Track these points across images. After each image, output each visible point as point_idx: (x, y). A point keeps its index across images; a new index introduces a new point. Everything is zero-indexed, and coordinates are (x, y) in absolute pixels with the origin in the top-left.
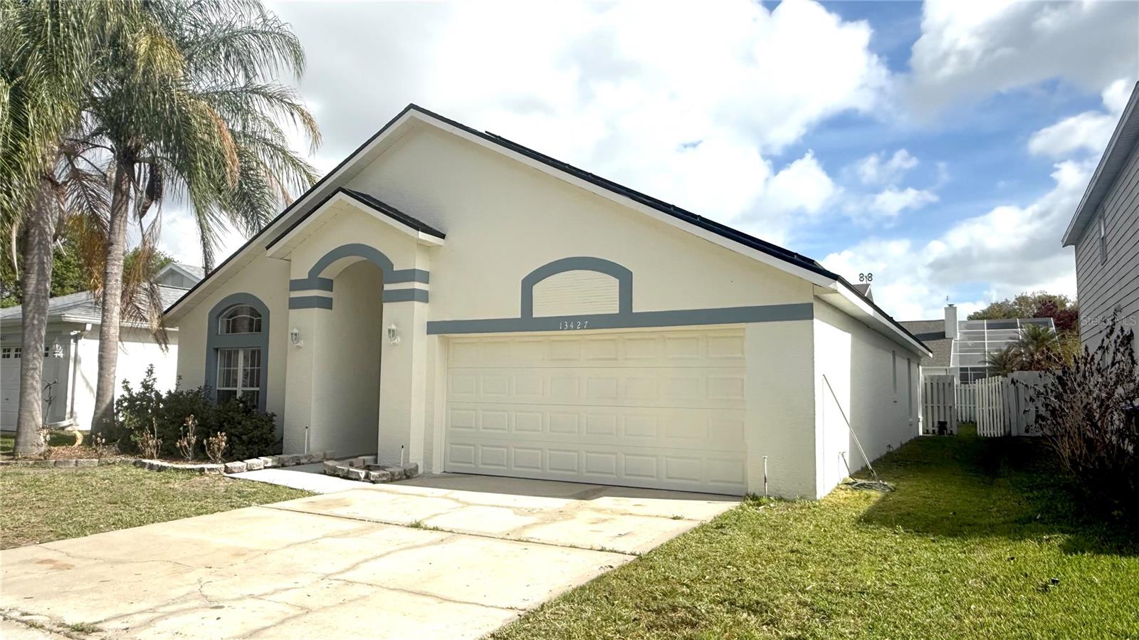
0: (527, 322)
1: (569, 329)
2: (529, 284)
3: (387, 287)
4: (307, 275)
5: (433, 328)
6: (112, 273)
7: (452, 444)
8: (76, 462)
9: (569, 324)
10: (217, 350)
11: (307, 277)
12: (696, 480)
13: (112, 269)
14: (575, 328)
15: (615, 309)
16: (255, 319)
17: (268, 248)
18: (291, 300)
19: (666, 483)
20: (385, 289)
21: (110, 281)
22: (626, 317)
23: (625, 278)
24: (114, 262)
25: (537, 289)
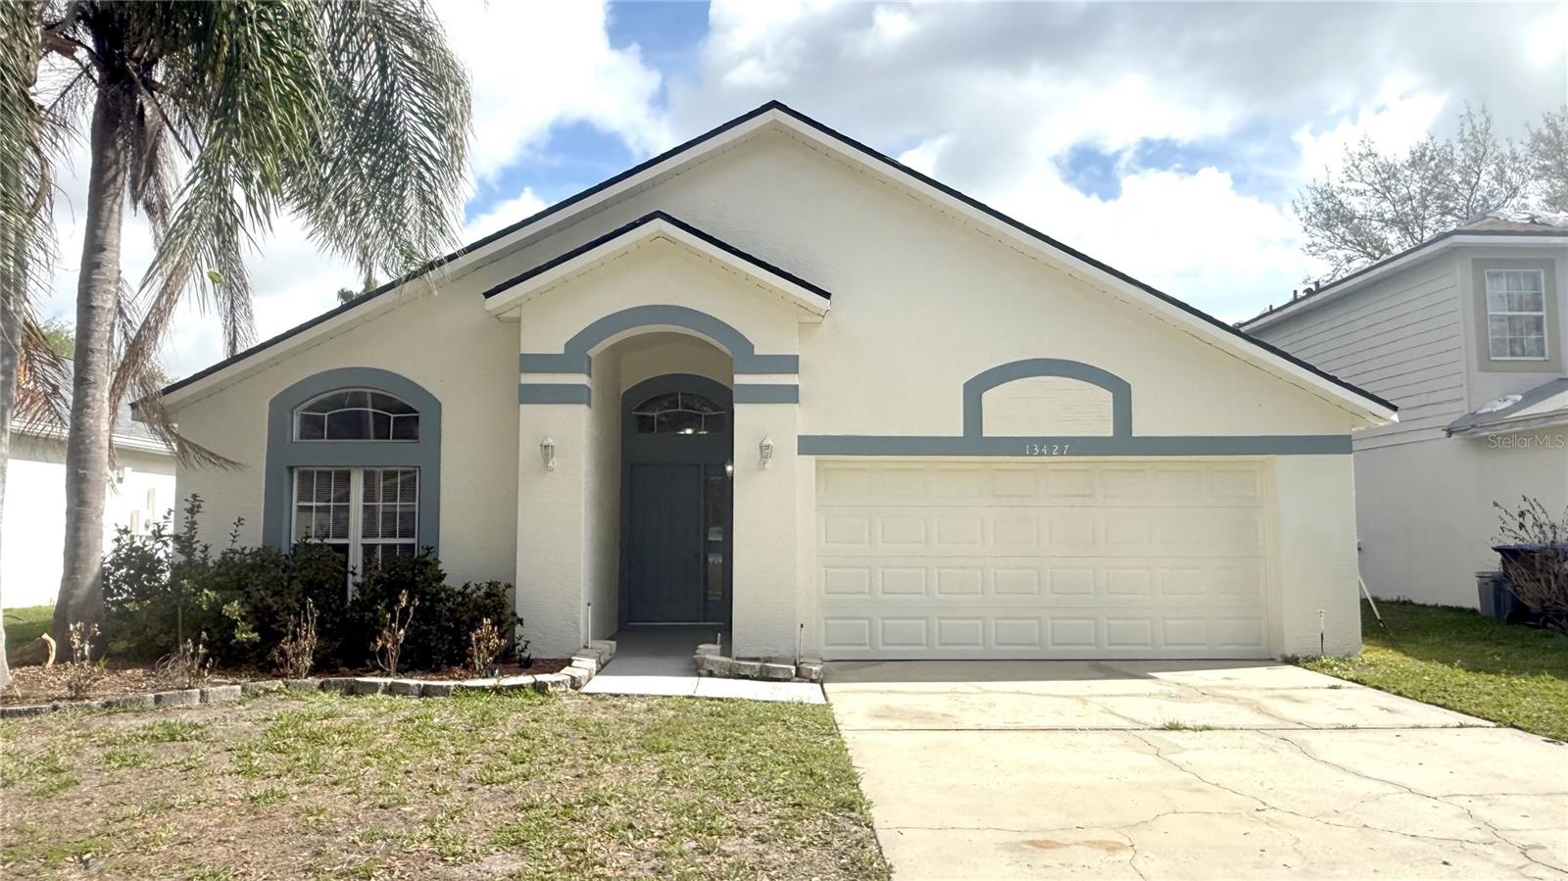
0: (973, 442)
1: (1041, 454)
2: (974, 391)
3: (740, 379)
4: (563, 348)
5: (809, 445)
6: (103, 308)
7: (826, 618)
8: (202, 693)
9: (1041, 448)
10: (291, 469)
11: (562, 352)
12: (1203, 644)
13: (103, 301)
14: (1050, 454)
15: (1108, 431)
16: (392, 416)
17: (488, 295)
18: (523, 388)
19: (1178, 651)
20: (736, 382)
21: (98, 324)
22: (1124, 442)
23: (1121, 392)
24: (106, 286)
25: (990, 398)
